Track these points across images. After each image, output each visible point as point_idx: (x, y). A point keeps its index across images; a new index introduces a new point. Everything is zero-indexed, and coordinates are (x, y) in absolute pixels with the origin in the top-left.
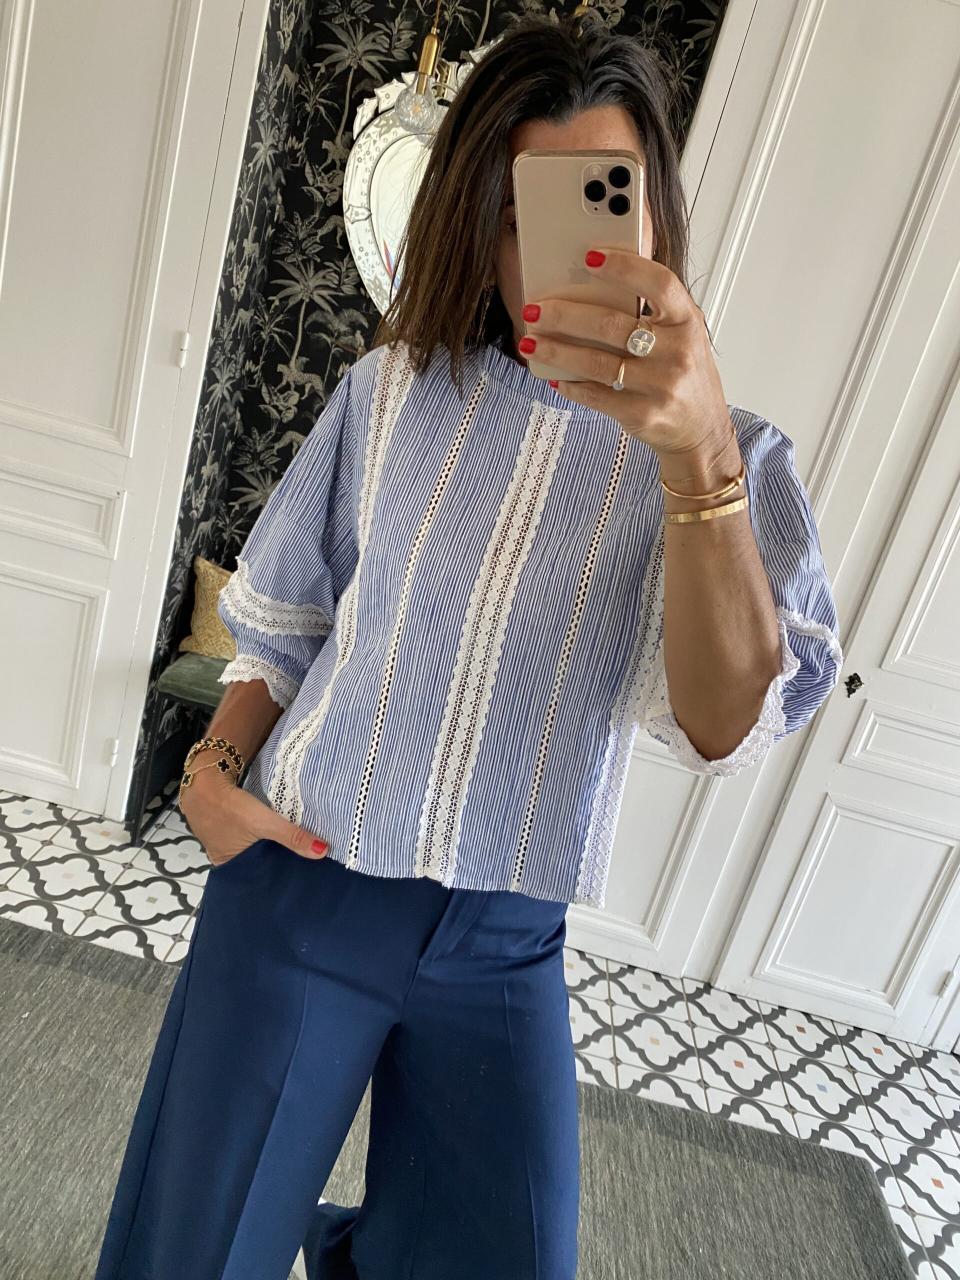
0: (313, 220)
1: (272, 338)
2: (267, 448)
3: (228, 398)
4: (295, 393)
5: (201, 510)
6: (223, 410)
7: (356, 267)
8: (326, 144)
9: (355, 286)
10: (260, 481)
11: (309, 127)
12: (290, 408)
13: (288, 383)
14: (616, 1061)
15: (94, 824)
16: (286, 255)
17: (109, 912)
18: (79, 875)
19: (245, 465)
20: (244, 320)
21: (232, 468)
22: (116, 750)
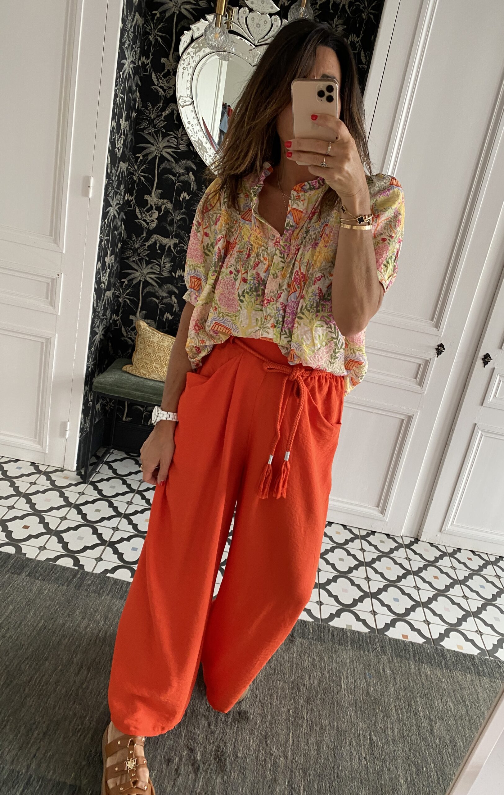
0: (159, 107)
1: (140, 179)
2: (141, 246)
3: (117, 215)
4: (156, 211)
5: (106, 284)
6: (115, 223)
7: (186, 134)
8: (163, 60)
9: (186, 145)
10: (138, 265)
11: (152, 50)
12: (153, 221)
13: (151, 205)
14: (368, 579)
15: (58, 473)
16: (146, 128)
17: (74, 518)
18: (55, 499)
19: (130, 257)
20: (123, 169)
21: (122, 259)
22: (68, 429)
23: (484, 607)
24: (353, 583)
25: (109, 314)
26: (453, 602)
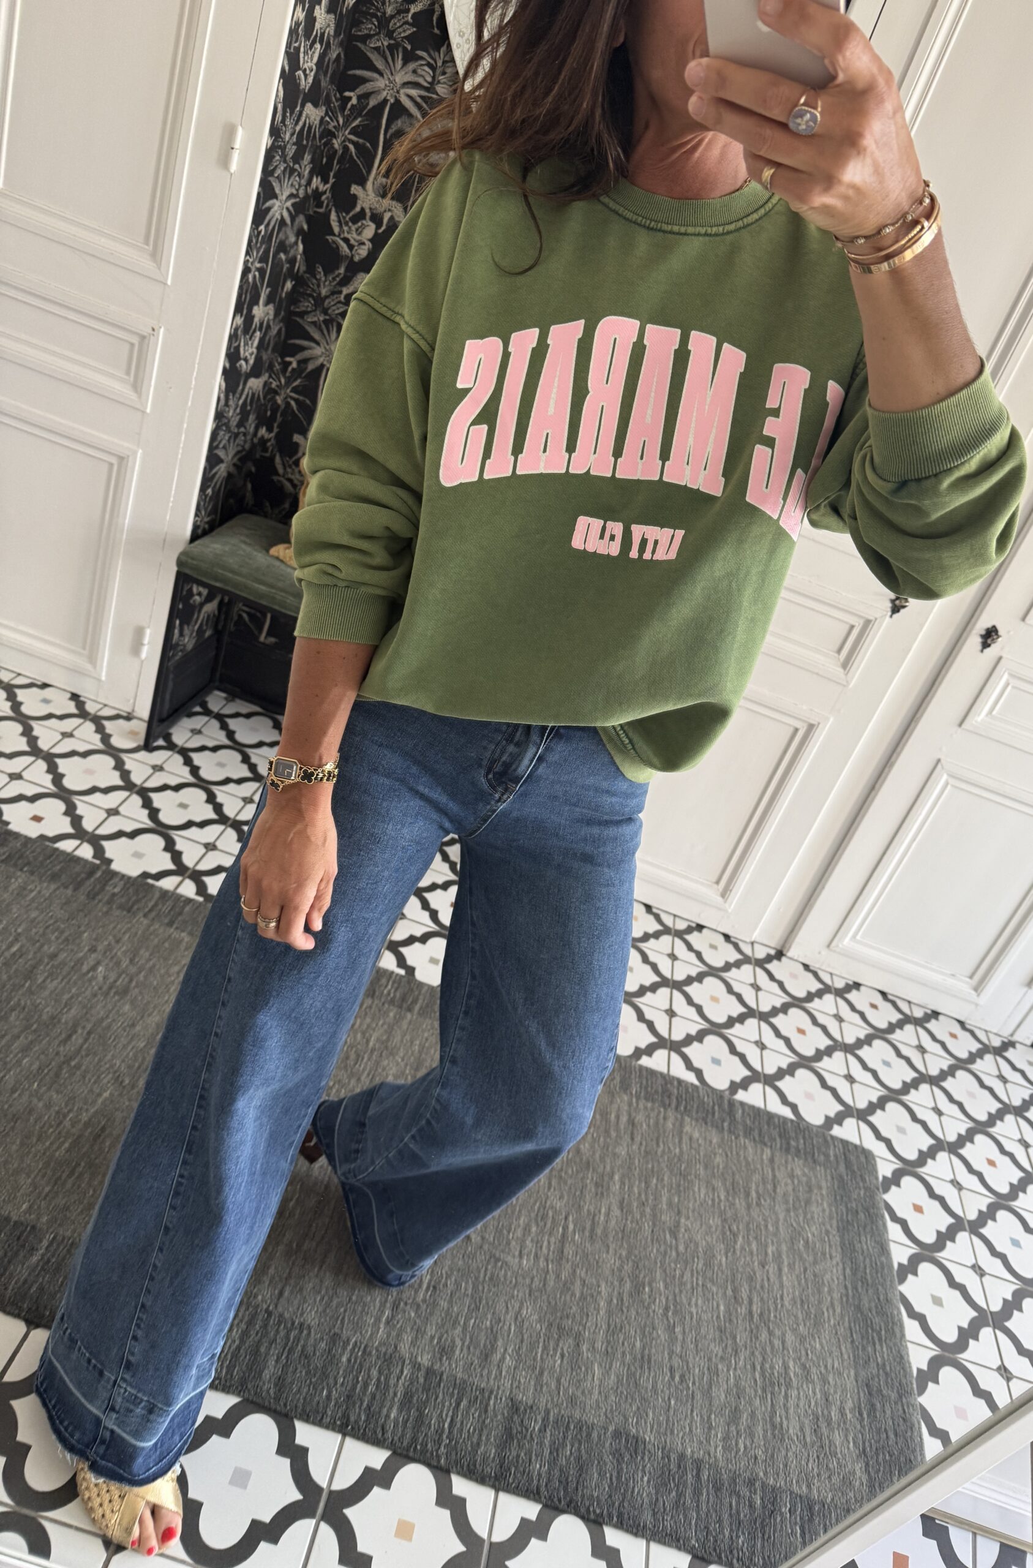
1: (346, 148)
2: (333, 293)
3: (288, 221)
4: (370, 223)
5: (251, 362)
6: (281, 236)
7: (453, 61)
10: (323, 333)
12: (363, 244)
13: (363, 209)
14: (671, 1013)
15: (121, 722)
16: (369, 36)
17: (134, 813)
18: (103, 771)
19: (307, 313)
20: (312, 118)
21: (290, 314)
22: (146, 640)
23: (881, 1104)
24: (641, 1017)
25: (253, 426)
26: (824, 1084)
